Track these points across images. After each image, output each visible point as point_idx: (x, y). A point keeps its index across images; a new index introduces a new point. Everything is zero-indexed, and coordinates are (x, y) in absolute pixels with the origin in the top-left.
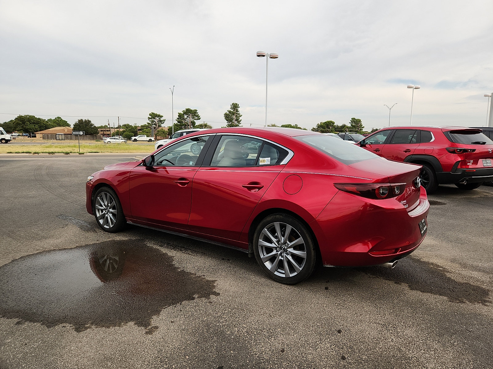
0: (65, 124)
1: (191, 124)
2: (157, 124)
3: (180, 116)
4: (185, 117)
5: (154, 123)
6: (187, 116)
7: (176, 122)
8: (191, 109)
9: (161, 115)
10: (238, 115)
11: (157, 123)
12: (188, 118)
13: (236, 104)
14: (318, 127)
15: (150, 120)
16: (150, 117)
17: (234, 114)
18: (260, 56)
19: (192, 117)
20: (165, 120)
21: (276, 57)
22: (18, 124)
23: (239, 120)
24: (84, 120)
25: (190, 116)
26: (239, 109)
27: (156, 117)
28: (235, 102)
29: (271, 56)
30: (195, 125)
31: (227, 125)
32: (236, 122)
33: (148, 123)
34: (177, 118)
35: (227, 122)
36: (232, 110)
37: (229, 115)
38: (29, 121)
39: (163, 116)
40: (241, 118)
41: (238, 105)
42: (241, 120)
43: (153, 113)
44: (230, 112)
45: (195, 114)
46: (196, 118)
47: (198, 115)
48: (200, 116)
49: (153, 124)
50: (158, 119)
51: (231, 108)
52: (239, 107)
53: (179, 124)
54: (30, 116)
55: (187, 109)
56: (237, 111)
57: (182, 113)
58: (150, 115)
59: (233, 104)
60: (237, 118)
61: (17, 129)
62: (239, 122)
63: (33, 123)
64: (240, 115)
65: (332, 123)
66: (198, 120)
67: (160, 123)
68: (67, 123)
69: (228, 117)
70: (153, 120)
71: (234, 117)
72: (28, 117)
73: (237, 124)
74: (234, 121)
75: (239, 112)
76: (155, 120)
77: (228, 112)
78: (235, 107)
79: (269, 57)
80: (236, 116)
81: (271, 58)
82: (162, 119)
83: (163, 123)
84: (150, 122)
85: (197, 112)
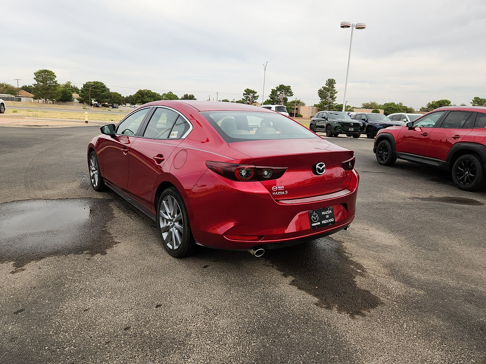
0: (176, 98)
1: (283, 100)
2: (251, 100)
3: (274, 92)
4: (278, 93)
5: (249, 99)
6: (280, 93)
7: (269, 98)
8: (285, 85)
9: (255, 91)
10: (333, 92)
11: (251, 98)
12: (281, 94)
13: (333, 80)
14: (429, 107)
15: (245, 96)
16: (245, 93)
17: (328, 91)
18: (344, 27)
19: (284, 93)
20: (258, 96)
21: (363, 28)
22: (138, 97)
23: (334, 97)
24: (188, 95)
25: (282, 93)
26: (335, 85)
27: (250, 92)
28: (331, 78)
29: (357, 27)
30: (287, 101)
31: (320, 102)
32: (330, 99)
33: (243, 99)
34: (270, 94)
35: (321, 99)
36: (327, 87)
37: (323, 91)
38: (147, 95)
39: (257, 93)
40: (336, 95)
41: (335, 80)
42: (336, 97)
43: (248, 89)
44: (324, 88)
45: (288, 91)
46: (289, 94)
47: (291, 91)
48: (293, 93)
49: (247, 99)
50: (252, 95)
51: (327, 85)
52: (336, 83)
53: (272, 100)
54: (148, 91)
55: (281, 85)
56: (333, 87)
57: (276, 89)
58: (245, 91)
59: (329, 80)
60: (332, 95)
61: (138, 101)
62: (333, 99)
63: (150, 97)
64: (336, 91)
65: (447, 102)
66: (290, 96)
67: (254, 99)
68: (178, 97)
69: (321, 94)
70: (247, 95)
71: (329, 94)
72: (146, 91)
73: (331, 101)
74: (328, 98)
75: (334, 89)
76: (249, 96)
77: (322, 89)
78: (331, 83)
79: (355, 28)
80: (331, 93)
81: (358, 28)
82: (255, 95)
83: (257, 99)
84: (245, 98)
85: (291, 88)
